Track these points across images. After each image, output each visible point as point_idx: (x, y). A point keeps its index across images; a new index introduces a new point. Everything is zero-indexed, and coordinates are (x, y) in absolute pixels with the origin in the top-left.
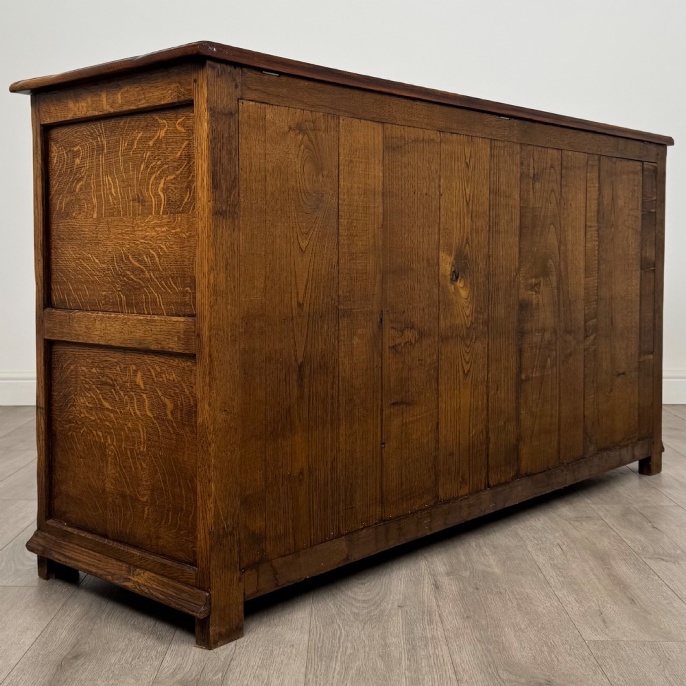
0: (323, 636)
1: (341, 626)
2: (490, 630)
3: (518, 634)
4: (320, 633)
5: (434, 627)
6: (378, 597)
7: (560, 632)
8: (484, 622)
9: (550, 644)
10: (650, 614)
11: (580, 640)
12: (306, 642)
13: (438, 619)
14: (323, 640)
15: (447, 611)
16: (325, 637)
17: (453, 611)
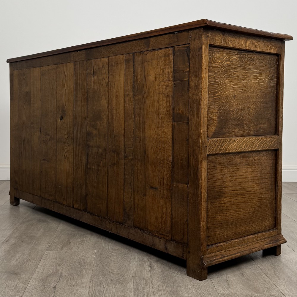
0: (96, 291)
1: (105, 286)
2: (174, 288)
3: (187, 290)
4: (94, 289)
5: (148, 287)
6: (123, 272)
7: (207, 290)
8: (172, 284)
9: (202, 295)
10: (250, 281)
11: (216, 293)
12: (87, 294)
13: (151, 283)
14: (95, 293)
15: (155, 279)
16: (97, 291)
17: (158, 279)
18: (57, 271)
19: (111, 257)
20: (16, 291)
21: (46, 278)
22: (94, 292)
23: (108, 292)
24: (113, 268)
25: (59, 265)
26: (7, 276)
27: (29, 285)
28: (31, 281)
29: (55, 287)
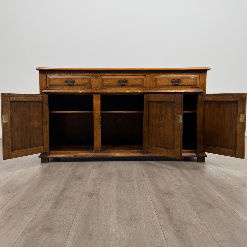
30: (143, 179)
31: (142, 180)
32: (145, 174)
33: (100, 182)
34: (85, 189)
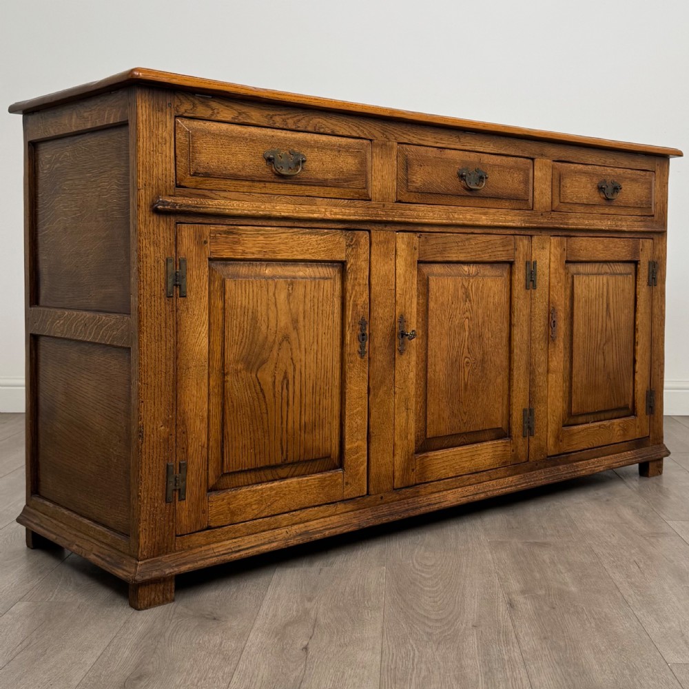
18: (307, 612)
19: (420, 582)
20: (222, 657)
21: (285, 626)
22: (392, 661)
23: (424, 659)
24: (428, 608)
25: (310, 600)
26: (196, 624)
27: (249, 644)
28: (251, 636)
29: (306, 648)
30: (511, 628)
31: (506, 634)
32: (519, 599)
33: (305, 643)
34: (235, 679)
